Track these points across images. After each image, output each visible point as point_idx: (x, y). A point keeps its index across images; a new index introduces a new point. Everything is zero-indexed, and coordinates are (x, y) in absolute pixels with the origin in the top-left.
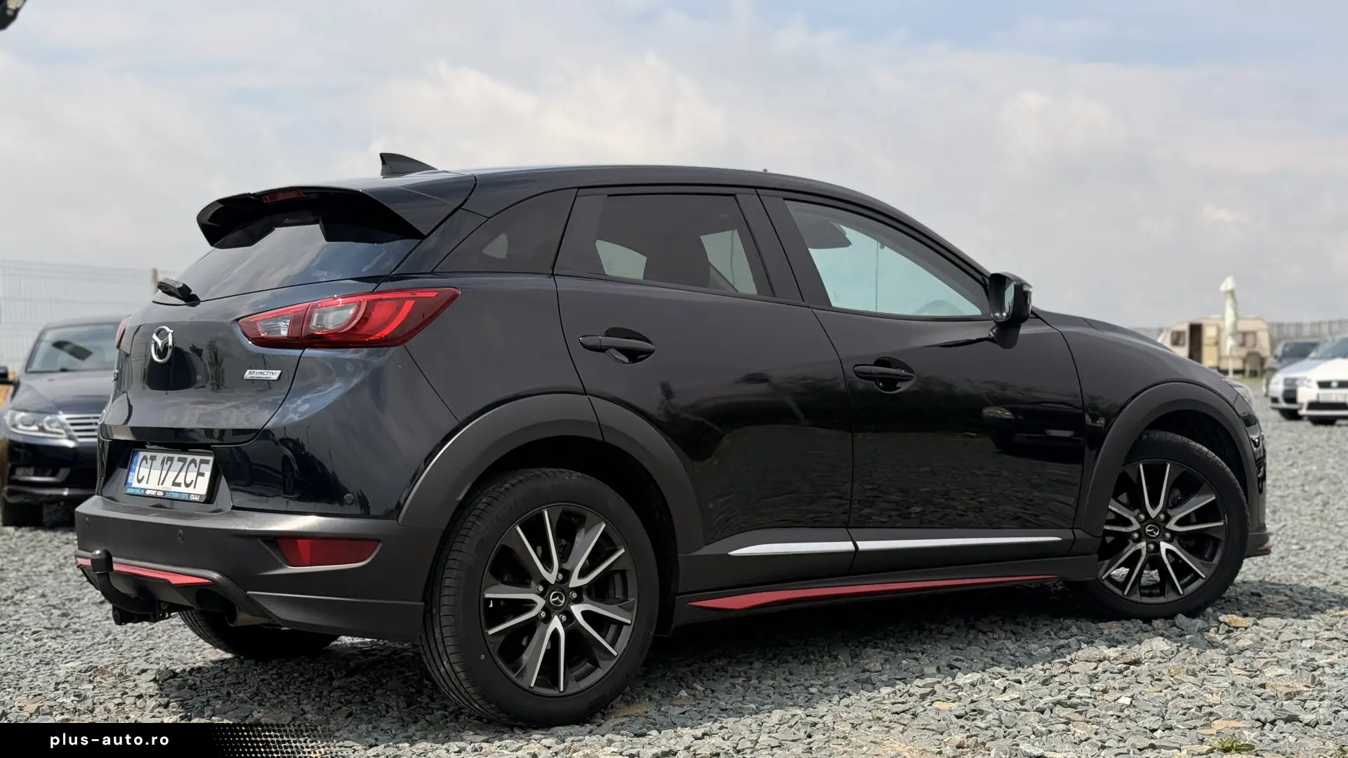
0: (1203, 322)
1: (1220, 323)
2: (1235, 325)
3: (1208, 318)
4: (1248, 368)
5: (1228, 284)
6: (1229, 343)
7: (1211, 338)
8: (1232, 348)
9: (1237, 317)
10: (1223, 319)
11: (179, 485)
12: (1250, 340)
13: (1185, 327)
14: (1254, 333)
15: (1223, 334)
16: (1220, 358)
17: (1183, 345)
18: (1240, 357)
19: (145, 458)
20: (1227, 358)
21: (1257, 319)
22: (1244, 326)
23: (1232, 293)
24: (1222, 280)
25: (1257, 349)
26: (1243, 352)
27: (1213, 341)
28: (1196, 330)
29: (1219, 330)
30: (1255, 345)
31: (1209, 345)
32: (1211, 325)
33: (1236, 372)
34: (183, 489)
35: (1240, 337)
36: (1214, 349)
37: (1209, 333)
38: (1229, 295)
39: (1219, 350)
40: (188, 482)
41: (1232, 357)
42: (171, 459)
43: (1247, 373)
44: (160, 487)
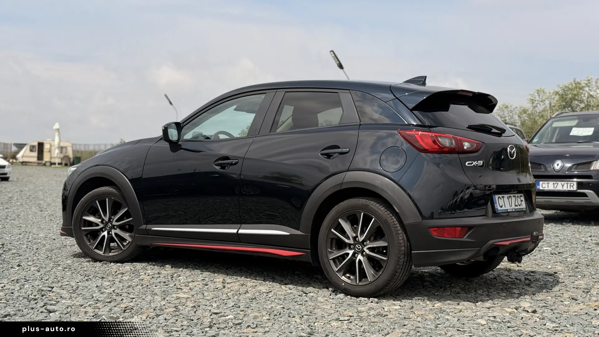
0: (44, 142)
1: (52, 143)
2: (59, 143)
3: (46, 140)
4: (64, 162)
5: (57, 126)
6: (56, 152)
7: (47, 149)
8: (57, 154)
9: (60, 141)
10: (54, 140)
11: (517, 206)
12: (64, 150)
13: (36, 144)
14: (66, 147)
15: (53, 148)
16: (51, 158)
17: (35, 151)
18: (60, 158)
19: (499, 197)
20: (55, 158)
21: (66, 141)
22: (62, 144)
23: (58, 130)
24: (54, 124)
25: (67, 154)
26: (62, 156)
27: (48, 150)
28: (41, 145)
29: (51, 146)
30: (66, 153)
31: (46, 152)
32: (47, 143)
33: (59, 164)
34: (519, 207)
35: (60, 148)
36: (49, 154)
37: (46, 147)
38: (57, 131)
39: (51, 154)
40: (520, 204)
41: (57, 157)
42: (510, 197)
43: (63, 164)
44: (511, 208)
